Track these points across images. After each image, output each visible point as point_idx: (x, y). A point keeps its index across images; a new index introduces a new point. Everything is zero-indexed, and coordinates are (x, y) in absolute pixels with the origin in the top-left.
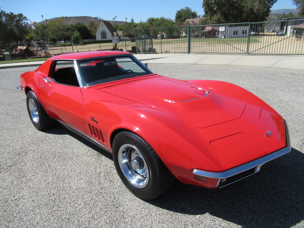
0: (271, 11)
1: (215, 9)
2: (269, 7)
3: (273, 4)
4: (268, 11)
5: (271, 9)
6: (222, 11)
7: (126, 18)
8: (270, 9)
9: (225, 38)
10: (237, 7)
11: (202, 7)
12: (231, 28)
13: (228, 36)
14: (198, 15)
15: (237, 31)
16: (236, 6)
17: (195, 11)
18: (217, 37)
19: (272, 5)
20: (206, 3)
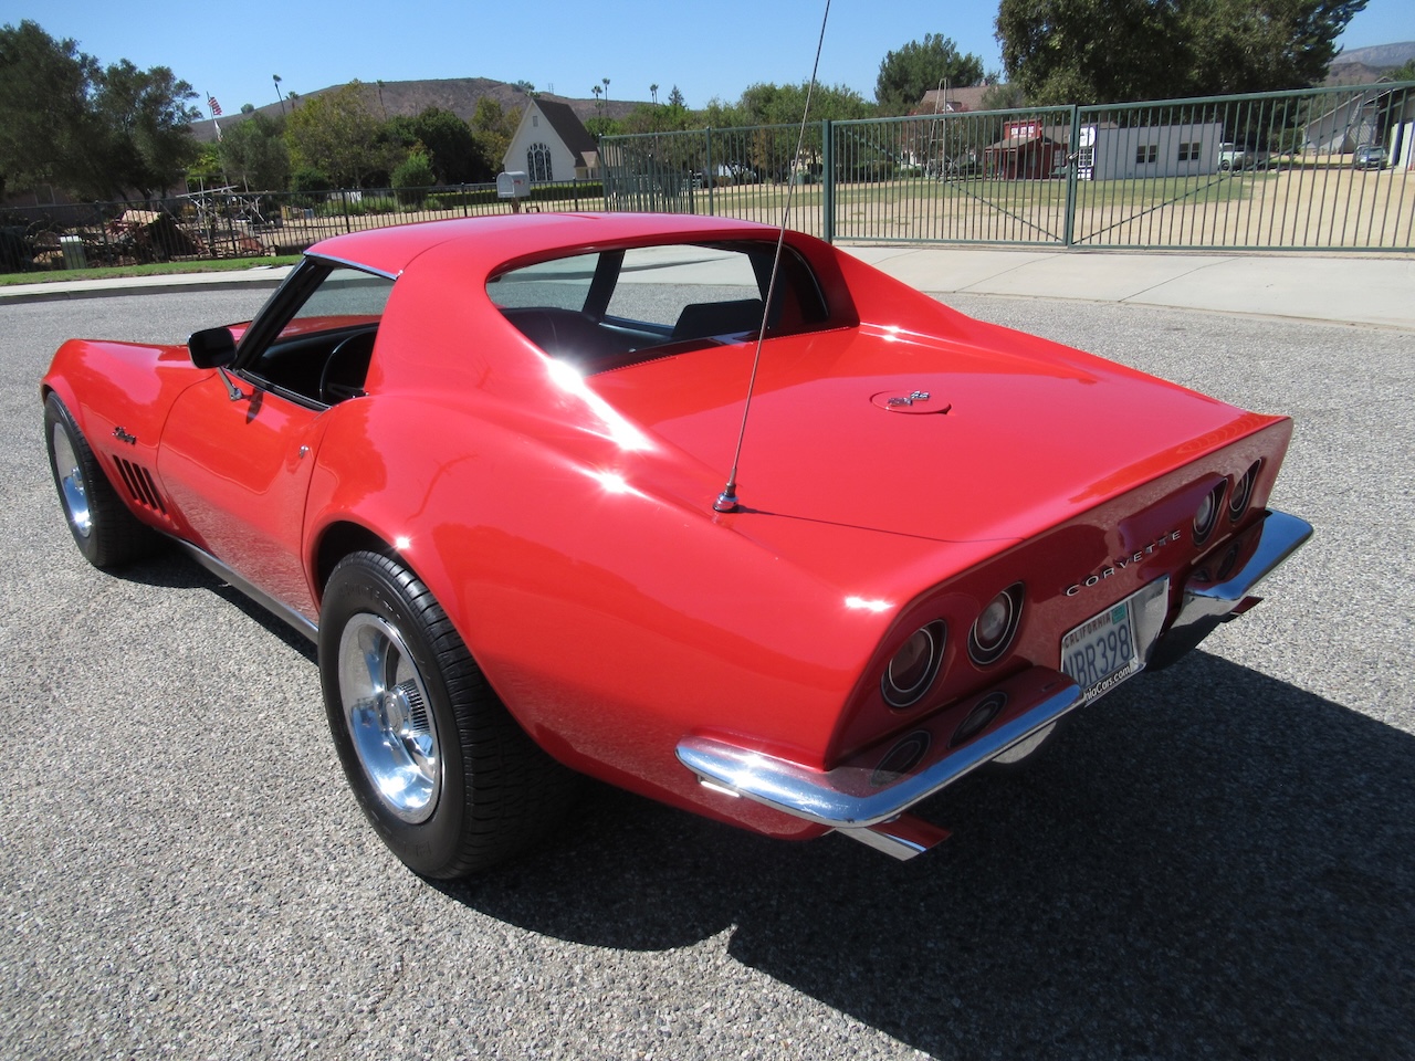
0: (1338, 53)
1: (1055, 43)
2: (1328, 34)
3: (1347, 18)
4: (1323, 52)
5: (1337, 42)
6: (1087, 52)
7: (654, 88)
8: (1334, 41)
9: (1092, 178)
10: (1160, 34)
11: (996, 35)
12: (1124, 131)
13: (1111, 173)
14: (986, 73)
15: (1153, 149)
16: (1153, 29)
17: (975, 55)
18: (1056, 177)
19: (1341, 23)
20: (1012, 14)
